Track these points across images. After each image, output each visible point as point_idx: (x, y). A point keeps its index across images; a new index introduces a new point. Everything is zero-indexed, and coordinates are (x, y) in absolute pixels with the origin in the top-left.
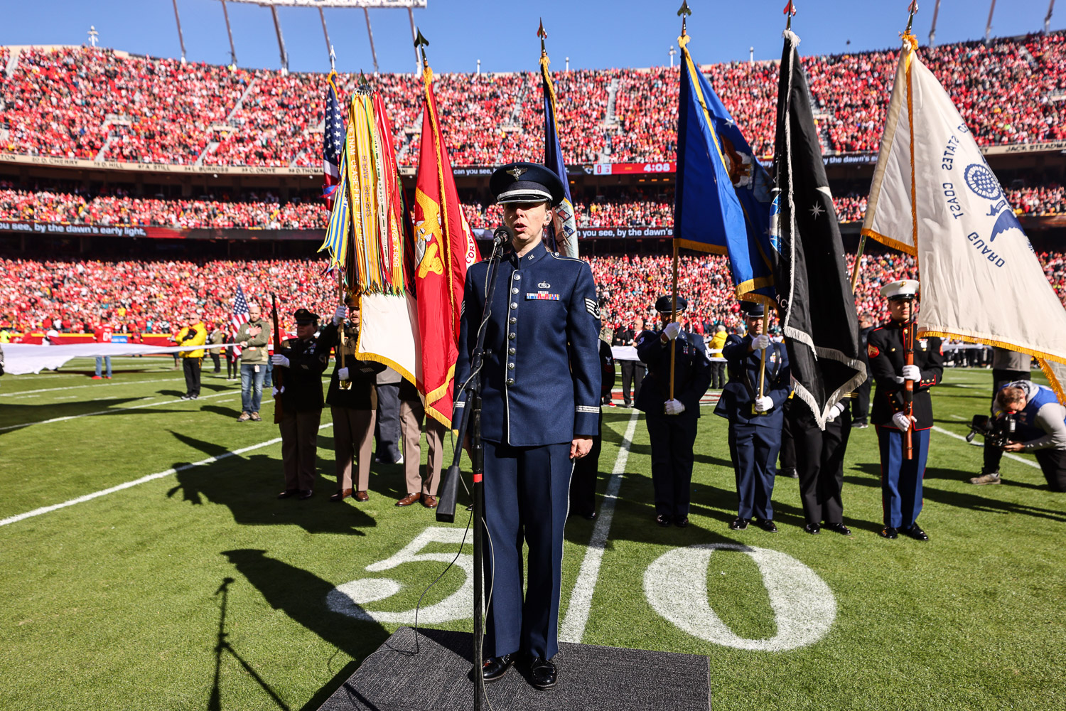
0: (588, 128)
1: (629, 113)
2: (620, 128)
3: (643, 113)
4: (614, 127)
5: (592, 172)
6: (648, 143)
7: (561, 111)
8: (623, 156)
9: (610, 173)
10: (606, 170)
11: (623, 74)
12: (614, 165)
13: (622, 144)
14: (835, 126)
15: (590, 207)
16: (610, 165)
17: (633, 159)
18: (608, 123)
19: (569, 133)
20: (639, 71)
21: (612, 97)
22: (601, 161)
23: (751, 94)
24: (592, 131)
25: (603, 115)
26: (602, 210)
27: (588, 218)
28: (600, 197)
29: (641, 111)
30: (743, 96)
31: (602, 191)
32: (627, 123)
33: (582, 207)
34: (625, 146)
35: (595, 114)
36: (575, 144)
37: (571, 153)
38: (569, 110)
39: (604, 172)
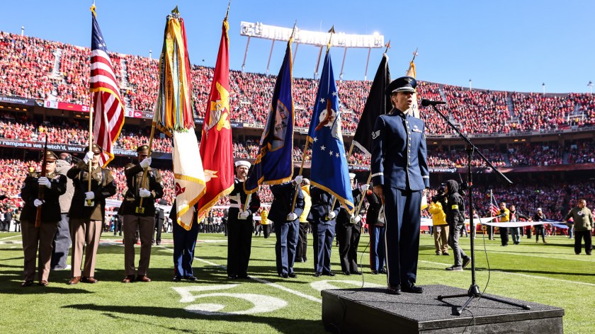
0: (39, 76)
1: (71, 72)
2: (63, 80)
3: (81, 74)
4: (60, 79)
5: (43, 105)
6: (85, 93)
7: (17, 60)
8: (67, 98)
9: (57, 107)
10: (54, 105)
11: (66, 47)
12: (60, 103)
13: (66, 91)
14: (198, 103)
15: (38, 128)
16: (57, 103)
17: (73, 101)
18: (54, 75)
19: (25, 77)
20: (77, 47)
21: (57, 59)
22: (49, 99)
23: (151, 76)
24: (43, 78)
25: (51, 69)
26: (48, 131)
27: (37, 136)
28: (46, 122)
29: (79, 72)
30: (146, 77)
31: (48, 118)
32: (69, 78)
33: (32, 127)
34: (68, 92)
35: (44, 68)
36: (29, 85)
37: (26, 90)
38: (24, 61)
39: (52, 106)
